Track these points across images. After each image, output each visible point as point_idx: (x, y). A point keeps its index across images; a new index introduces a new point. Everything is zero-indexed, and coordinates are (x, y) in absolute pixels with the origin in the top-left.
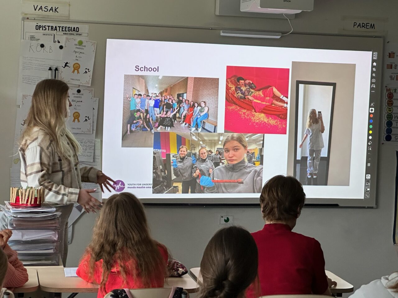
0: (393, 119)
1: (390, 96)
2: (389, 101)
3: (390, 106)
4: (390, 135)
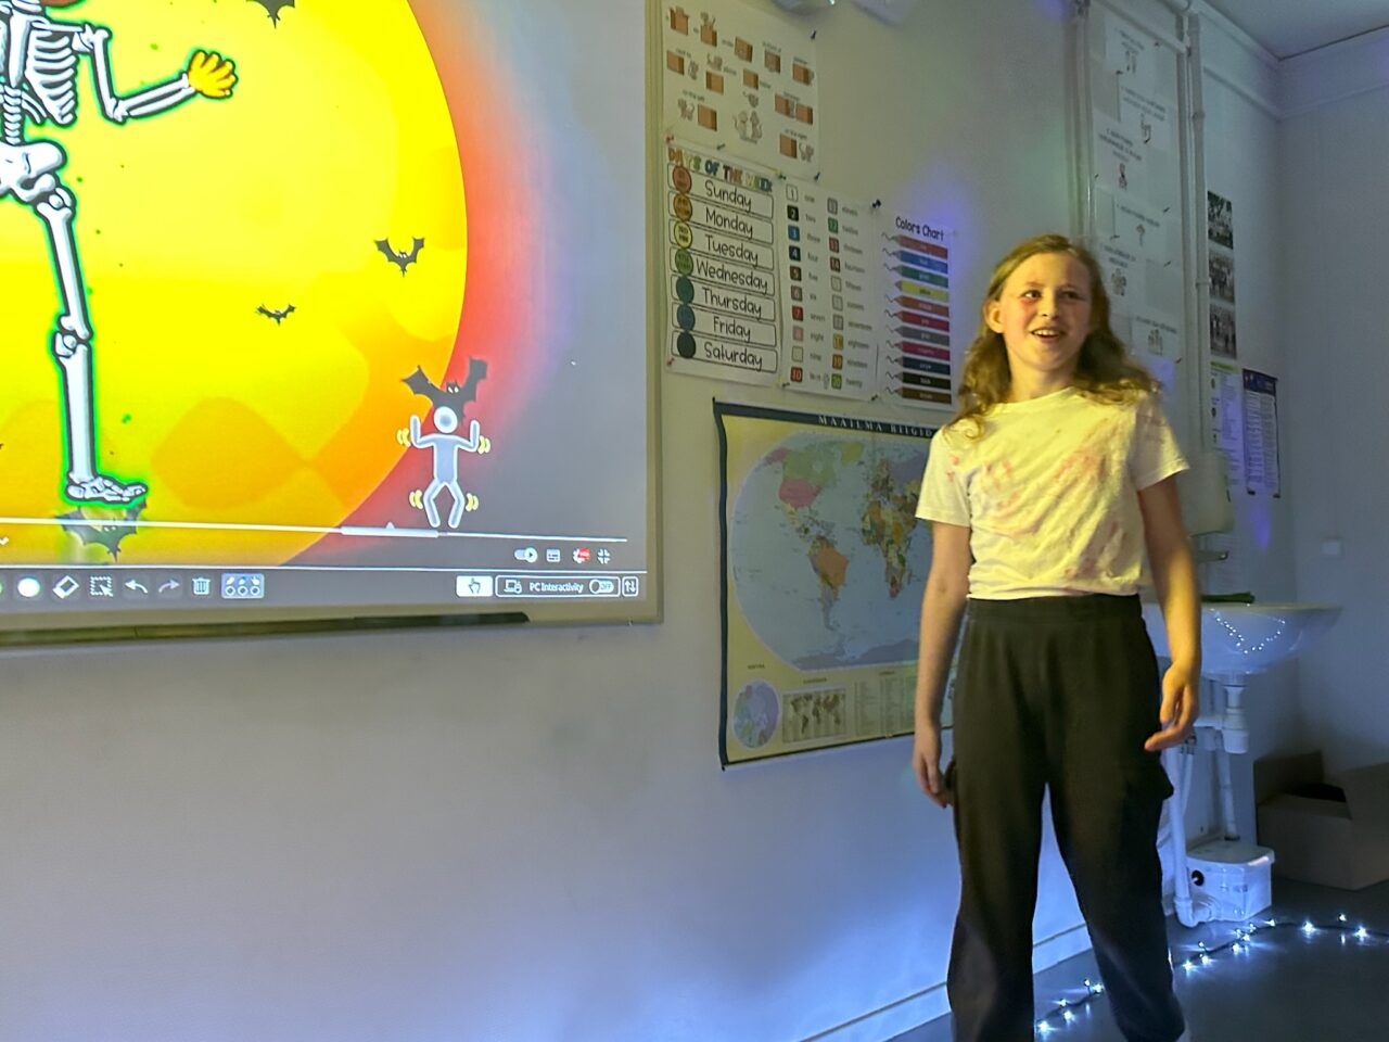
0: (695, 273)
1: (682, 180)
2: (680, 200)
3: (683, 221)
4: (691, 336)
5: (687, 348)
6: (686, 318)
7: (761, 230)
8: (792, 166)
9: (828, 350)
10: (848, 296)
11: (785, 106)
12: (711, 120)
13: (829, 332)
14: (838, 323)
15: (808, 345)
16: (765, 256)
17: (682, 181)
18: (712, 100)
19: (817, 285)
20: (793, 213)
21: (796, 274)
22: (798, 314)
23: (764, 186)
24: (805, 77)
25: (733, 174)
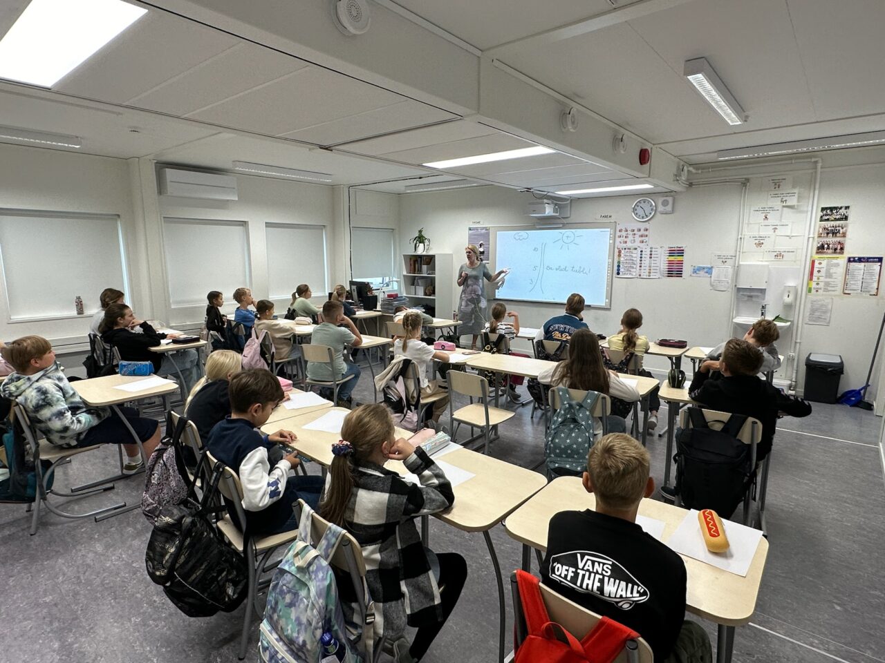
0: (621, 263)
2: (619, 255)
3: (619, 257)
4: (619, 272)
5: (618, 274)
6: (618, 270)
7: (634, 255)
8: (641, 245)
9: (647, 271)
10: (653, 262)
11: (642, 236)
12: (625, 242)
13: (648, 268)
14: (650, 267)
15: (642, 271)
16: (635, 259)
17: (620, 252)
18: (626, 240)
19: (646, 261)
20: (641, 251)
21: (641, 261)
22: (640, 266)
23: (636, 249)
24: (647, 230)
25: (630, 249)
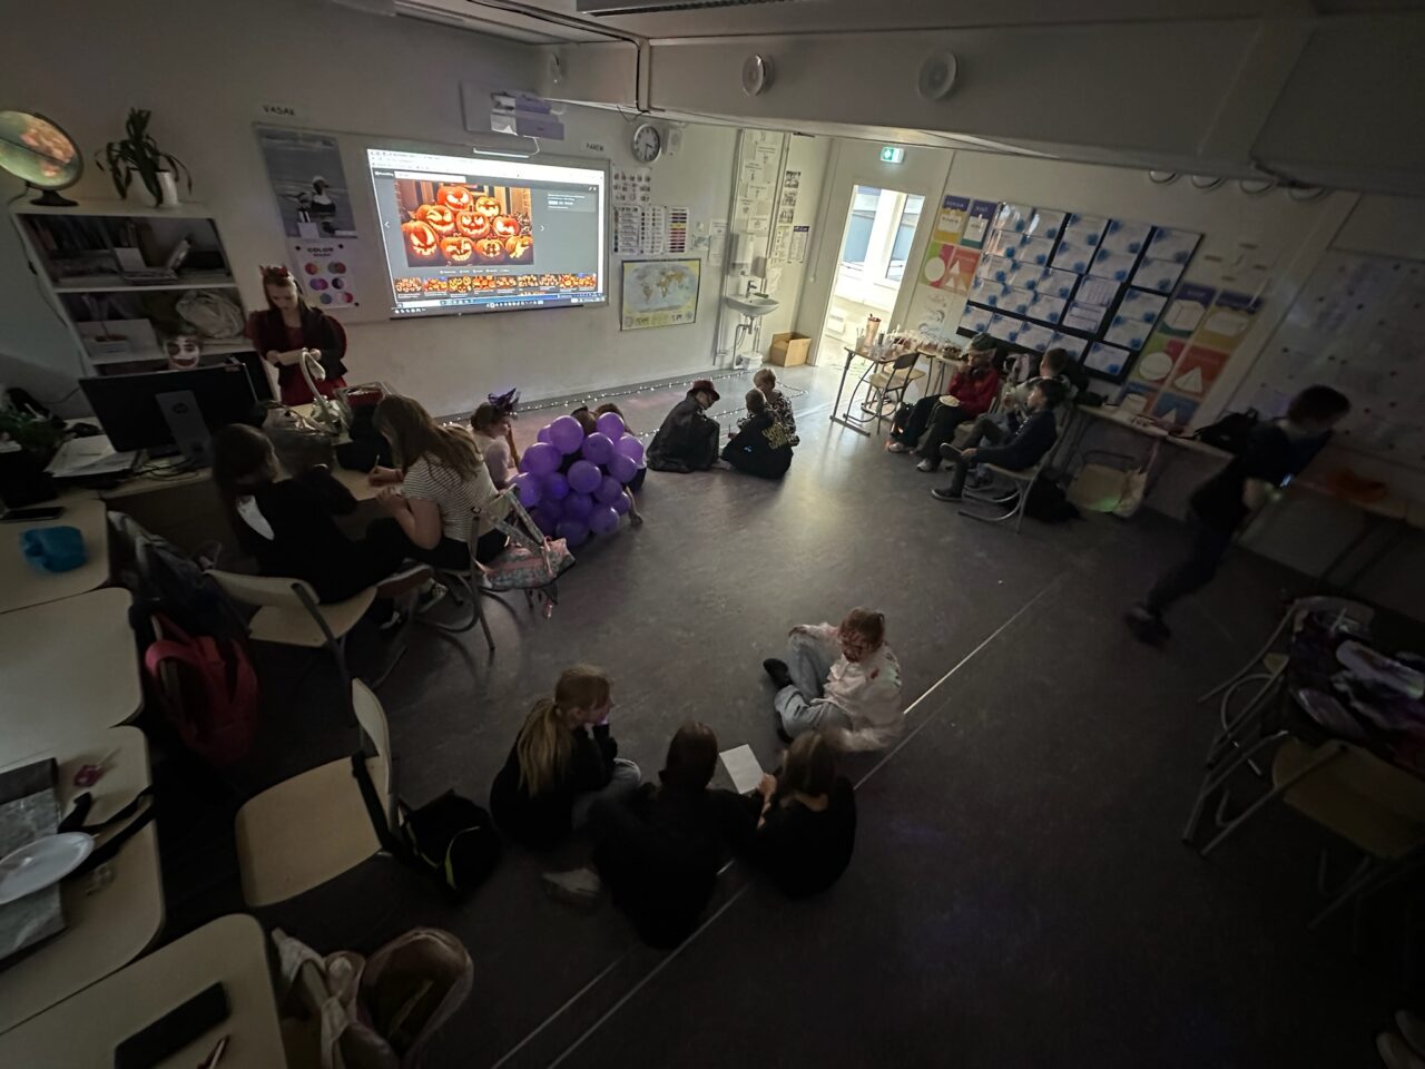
0: (618, 234)
1: (615, 214)
2: (616, 218)
4: (616, 247)
5: (616, 250)
7: (635, 220)
8: (643, 204)
9: (650, 245)
10: (656, 231)
11: (642, 189)
12: (623, 198)
13: (650, 240)
14: (653, 238)
15: (645, 245)
16: (635, 226)
18: (624, 193)
19: (649, 229)
20: (643, 214)
21: (643, 228)
22: (642, 238)
23: (636, 210)
24: (648, 179)
25: (628, 209)
